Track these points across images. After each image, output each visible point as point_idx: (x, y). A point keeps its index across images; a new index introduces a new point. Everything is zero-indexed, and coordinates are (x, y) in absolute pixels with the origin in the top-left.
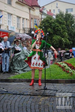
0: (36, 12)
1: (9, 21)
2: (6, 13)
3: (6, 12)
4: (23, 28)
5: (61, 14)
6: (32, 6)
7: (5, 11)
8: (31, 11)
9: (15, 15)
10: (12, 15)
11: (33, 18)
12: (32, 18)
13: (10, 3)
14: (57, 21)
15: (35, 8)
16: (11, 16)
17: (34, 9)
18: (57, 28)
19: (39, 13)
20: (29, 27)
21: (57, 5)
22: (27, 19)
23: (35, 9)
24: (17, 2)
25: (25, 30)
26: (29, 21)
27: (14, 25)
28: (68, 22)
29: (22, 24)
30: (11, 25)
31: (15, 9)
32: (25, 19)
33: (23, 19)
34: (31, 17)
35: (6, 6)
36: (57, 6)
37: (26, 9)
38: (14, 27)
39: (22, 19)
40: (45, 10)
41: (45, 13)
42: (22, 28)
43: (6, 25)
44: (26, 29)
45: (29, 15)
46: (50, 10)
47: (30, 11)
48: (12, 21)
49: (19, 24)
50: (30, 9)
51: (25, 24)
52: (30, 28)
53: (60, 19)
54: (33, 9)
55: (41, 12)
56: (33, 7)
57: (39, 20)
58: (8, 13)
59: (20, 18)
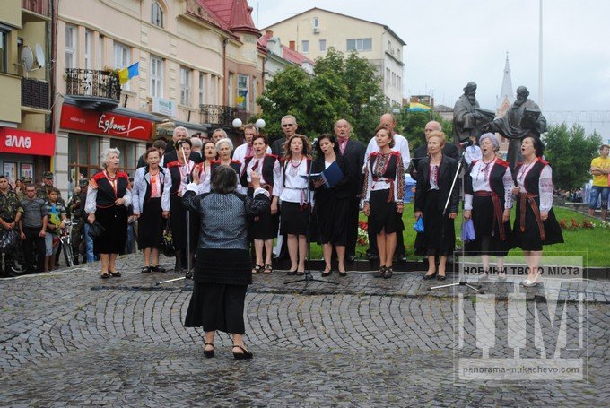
0: (247, 52)
1: (153, 81)
2: (146, 55)
3: (146, 51)
4: (201, 106)
5: (332, 59)
6: (233, 30)
7: (140, 48)
8: (228, 46)
9: (177, 62)
10: (164, 59)
11: (234, 70)
12: (231, 73)
13: (159, 22)
14: (322, 84)
15: (242, 37)
16: (162, 63)
17: (237, 39)
18: (318, 108)
19: (257, 53)
20: (221, 104)
21: (316, 25)
22: (213, 76)
23: (242, 40)
24: (181, 18)
25: (207, 114)
26: (221, 82)
27: (173, 94)
28: (358, 89)
29: (197, 90)
30: (162, 96)
31: (174, 41)
32: (209, 76)
33: (203, 74)
34: (229, 67)
35: (145, 29)
36: (315, 30)
37: (212, 41)
38: (170, 104)
39: (197, 74)
40: (277, 44)
41: (276, 56)
42: (196, 106)
43: (143, 95)
44: (210, 110)
45: (221, 60)
46: (292, 43)
47: (224, 48)
48: (164, 84)
49: (187, 91)
50: (225, 41)
51: (209, 93)
52: (224, 107)
53: (331, 77)
54: (234, 42)
55: (262, 50)
56: (236, 34)
57: (254, 77)
58: (153, 55)
59: (192, 70)
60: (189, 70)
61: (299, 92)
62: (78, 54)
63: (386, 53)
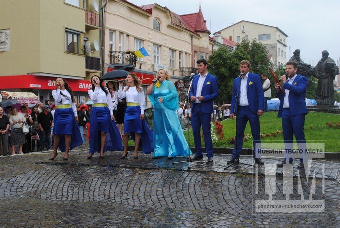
0: (203, 41)
1: (155, 56)
2: (151, 44)
3: (151, 42)
4: (180, 68)
5: (245, 43)
6: (196, 31)
7: (148, 41)
8: (194, 39)
9: (167, 47)
10: (161, 46)
11: (198, 50)
12: (196, 52)
13: (157, 27)
14: (237, 55)
15: (201, 34)
16: (160, 48)
17: (199, 35)
18: (235, 67)
19: (209, 42)
20: (191, 66)
21: (244, 28)
22: (186, 53)
23: (201, 36)
24: (169, 26)
25: (183, 71)
26: (191, 56)
27: (165, 62)
28: (256, 57)
29: (178, 60)
30: (160, 63)
31: (166, 37)
32: (184, 53)
33: (181, 52)
34: (195, 49)
35: (151, 32)
36: (243, 31)
37: (186, 36)
38: (164, 67)
39: (178, 53)
40: (220, 37)
41: (220, 43)
42: (178, 68)
43: (150, 63)
44: (185, 69)
45: (191, 46)
46: (231, 37)
47: (192, 39)
48: (161, 57)
49: (173, 61)
50: (192, 37)
51: (184, 61)
52: (192, 68)
53: (242, 52)
54: (197, 36)
55: (212, 40)
56: (198, 33)
57: (208, 53)
58: (155, 44)
59: (175, 50)
60: (174, 50)
61: (225, 60)
62: (116, 44)
63: (278, 41)
